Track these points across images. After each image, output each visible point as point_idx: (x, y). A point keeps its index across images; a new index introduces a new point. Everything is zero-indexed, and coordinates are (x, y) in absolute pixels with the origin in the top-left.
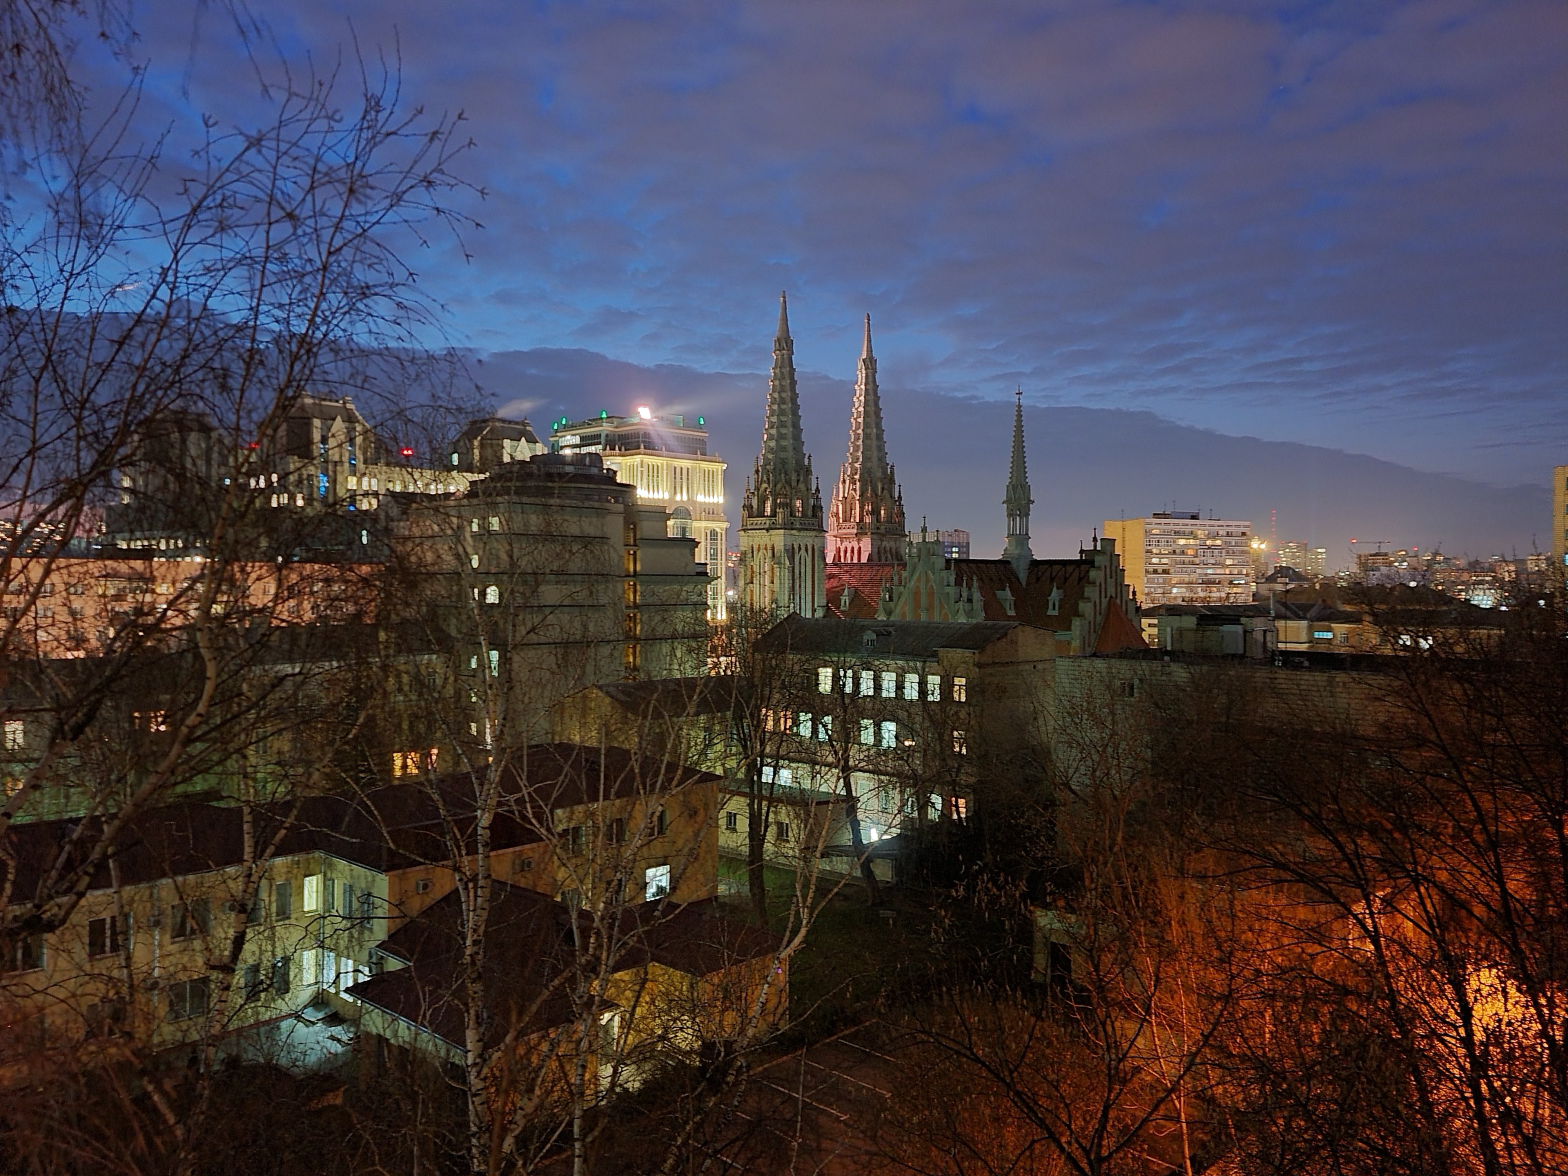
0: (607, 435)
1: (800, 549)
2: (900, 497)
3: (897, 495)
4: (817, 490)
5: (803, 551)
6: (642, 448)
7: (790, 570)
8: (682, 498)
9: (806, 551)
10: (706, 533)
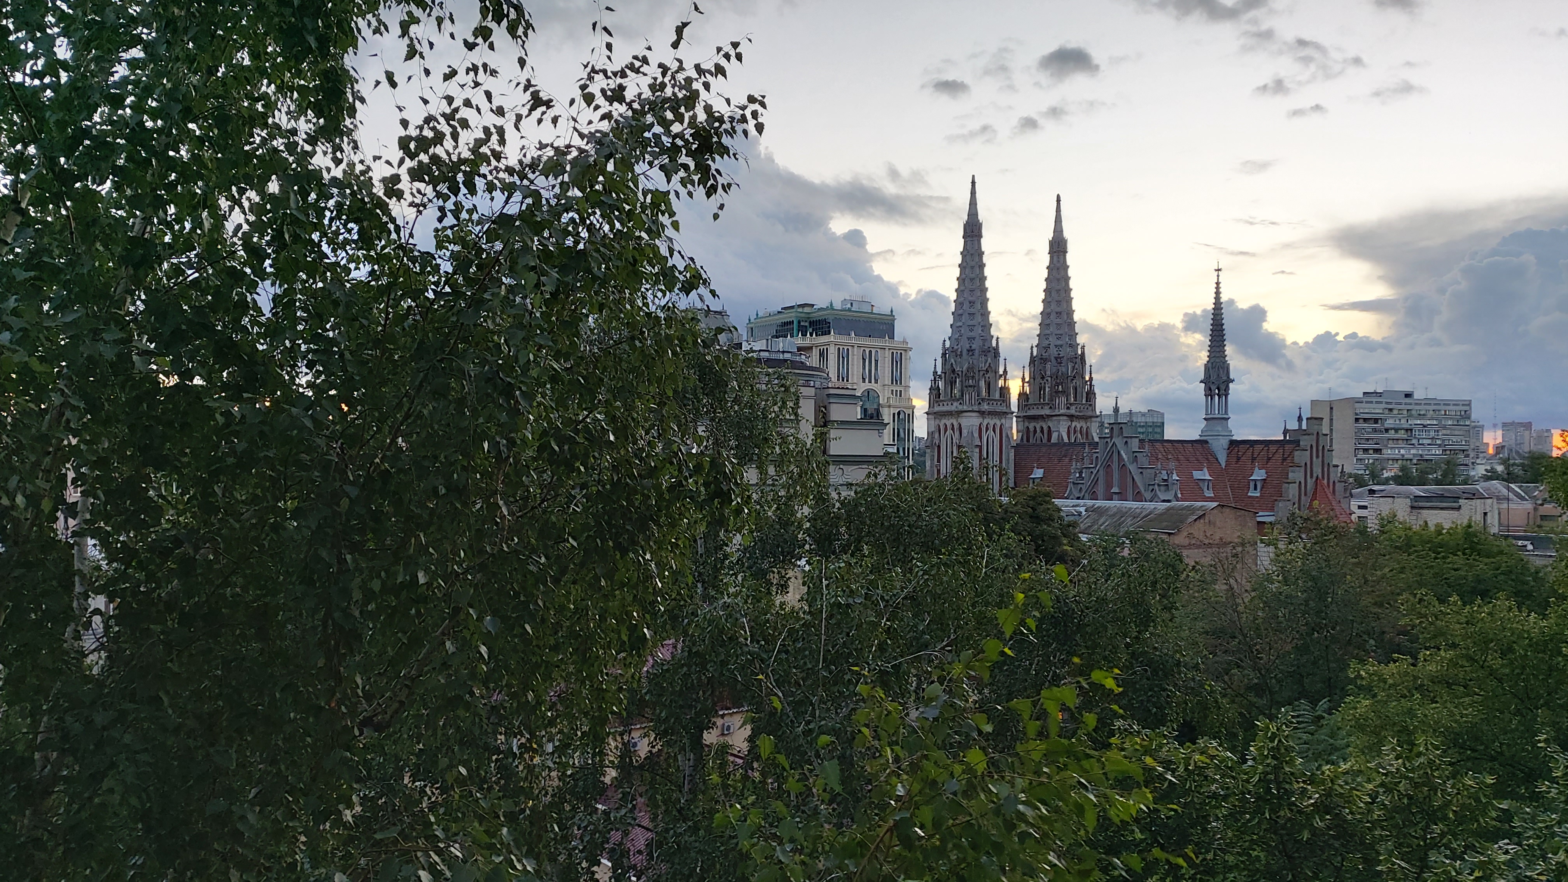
0: (800, 322)
1: (987, 429)
2: (1091, 378)
3: (1088, 375)
4: (1005, 372)
5: (991, 432)
6: (832, 333)
7: (977, 450)
8: (870, 382)
9: (994, 431)
10: (894, 414)
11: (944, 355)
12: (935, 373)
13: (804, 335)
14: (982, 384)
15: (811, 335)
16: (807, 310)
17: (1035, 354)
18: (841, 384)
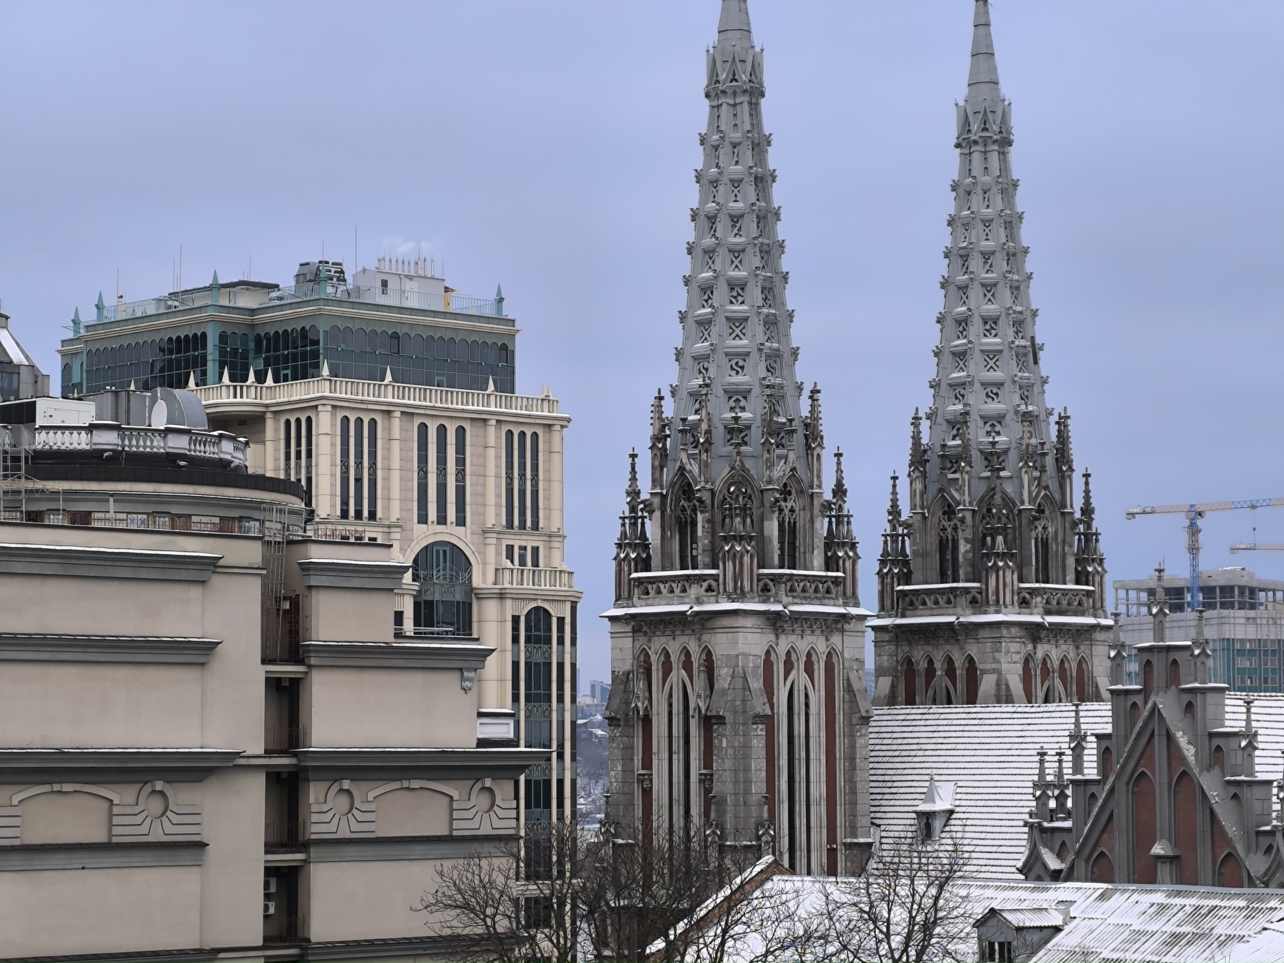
0: (223, 338)
1: (789, 666)
2: (1088, 510)
3: (1078, 503)
4: (840, 491)
5: (799, 676)
6: (325, 371)
7: (760, 730)
8: (442, 520)
9: (809, 670)
10: (516, 620)
11: (659, 438)
12: (634, 493)
13: (239, 377)
14: (772, 528)
15: (261, 378)
16: (247, 301)
17: (925, 440)
18: (351, 528)
